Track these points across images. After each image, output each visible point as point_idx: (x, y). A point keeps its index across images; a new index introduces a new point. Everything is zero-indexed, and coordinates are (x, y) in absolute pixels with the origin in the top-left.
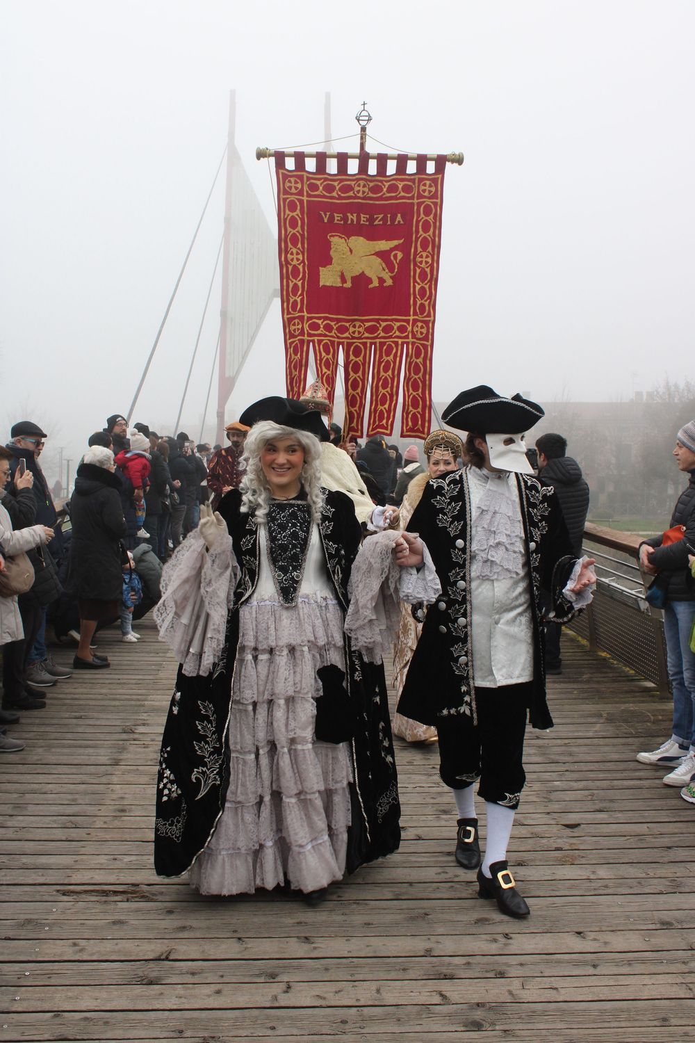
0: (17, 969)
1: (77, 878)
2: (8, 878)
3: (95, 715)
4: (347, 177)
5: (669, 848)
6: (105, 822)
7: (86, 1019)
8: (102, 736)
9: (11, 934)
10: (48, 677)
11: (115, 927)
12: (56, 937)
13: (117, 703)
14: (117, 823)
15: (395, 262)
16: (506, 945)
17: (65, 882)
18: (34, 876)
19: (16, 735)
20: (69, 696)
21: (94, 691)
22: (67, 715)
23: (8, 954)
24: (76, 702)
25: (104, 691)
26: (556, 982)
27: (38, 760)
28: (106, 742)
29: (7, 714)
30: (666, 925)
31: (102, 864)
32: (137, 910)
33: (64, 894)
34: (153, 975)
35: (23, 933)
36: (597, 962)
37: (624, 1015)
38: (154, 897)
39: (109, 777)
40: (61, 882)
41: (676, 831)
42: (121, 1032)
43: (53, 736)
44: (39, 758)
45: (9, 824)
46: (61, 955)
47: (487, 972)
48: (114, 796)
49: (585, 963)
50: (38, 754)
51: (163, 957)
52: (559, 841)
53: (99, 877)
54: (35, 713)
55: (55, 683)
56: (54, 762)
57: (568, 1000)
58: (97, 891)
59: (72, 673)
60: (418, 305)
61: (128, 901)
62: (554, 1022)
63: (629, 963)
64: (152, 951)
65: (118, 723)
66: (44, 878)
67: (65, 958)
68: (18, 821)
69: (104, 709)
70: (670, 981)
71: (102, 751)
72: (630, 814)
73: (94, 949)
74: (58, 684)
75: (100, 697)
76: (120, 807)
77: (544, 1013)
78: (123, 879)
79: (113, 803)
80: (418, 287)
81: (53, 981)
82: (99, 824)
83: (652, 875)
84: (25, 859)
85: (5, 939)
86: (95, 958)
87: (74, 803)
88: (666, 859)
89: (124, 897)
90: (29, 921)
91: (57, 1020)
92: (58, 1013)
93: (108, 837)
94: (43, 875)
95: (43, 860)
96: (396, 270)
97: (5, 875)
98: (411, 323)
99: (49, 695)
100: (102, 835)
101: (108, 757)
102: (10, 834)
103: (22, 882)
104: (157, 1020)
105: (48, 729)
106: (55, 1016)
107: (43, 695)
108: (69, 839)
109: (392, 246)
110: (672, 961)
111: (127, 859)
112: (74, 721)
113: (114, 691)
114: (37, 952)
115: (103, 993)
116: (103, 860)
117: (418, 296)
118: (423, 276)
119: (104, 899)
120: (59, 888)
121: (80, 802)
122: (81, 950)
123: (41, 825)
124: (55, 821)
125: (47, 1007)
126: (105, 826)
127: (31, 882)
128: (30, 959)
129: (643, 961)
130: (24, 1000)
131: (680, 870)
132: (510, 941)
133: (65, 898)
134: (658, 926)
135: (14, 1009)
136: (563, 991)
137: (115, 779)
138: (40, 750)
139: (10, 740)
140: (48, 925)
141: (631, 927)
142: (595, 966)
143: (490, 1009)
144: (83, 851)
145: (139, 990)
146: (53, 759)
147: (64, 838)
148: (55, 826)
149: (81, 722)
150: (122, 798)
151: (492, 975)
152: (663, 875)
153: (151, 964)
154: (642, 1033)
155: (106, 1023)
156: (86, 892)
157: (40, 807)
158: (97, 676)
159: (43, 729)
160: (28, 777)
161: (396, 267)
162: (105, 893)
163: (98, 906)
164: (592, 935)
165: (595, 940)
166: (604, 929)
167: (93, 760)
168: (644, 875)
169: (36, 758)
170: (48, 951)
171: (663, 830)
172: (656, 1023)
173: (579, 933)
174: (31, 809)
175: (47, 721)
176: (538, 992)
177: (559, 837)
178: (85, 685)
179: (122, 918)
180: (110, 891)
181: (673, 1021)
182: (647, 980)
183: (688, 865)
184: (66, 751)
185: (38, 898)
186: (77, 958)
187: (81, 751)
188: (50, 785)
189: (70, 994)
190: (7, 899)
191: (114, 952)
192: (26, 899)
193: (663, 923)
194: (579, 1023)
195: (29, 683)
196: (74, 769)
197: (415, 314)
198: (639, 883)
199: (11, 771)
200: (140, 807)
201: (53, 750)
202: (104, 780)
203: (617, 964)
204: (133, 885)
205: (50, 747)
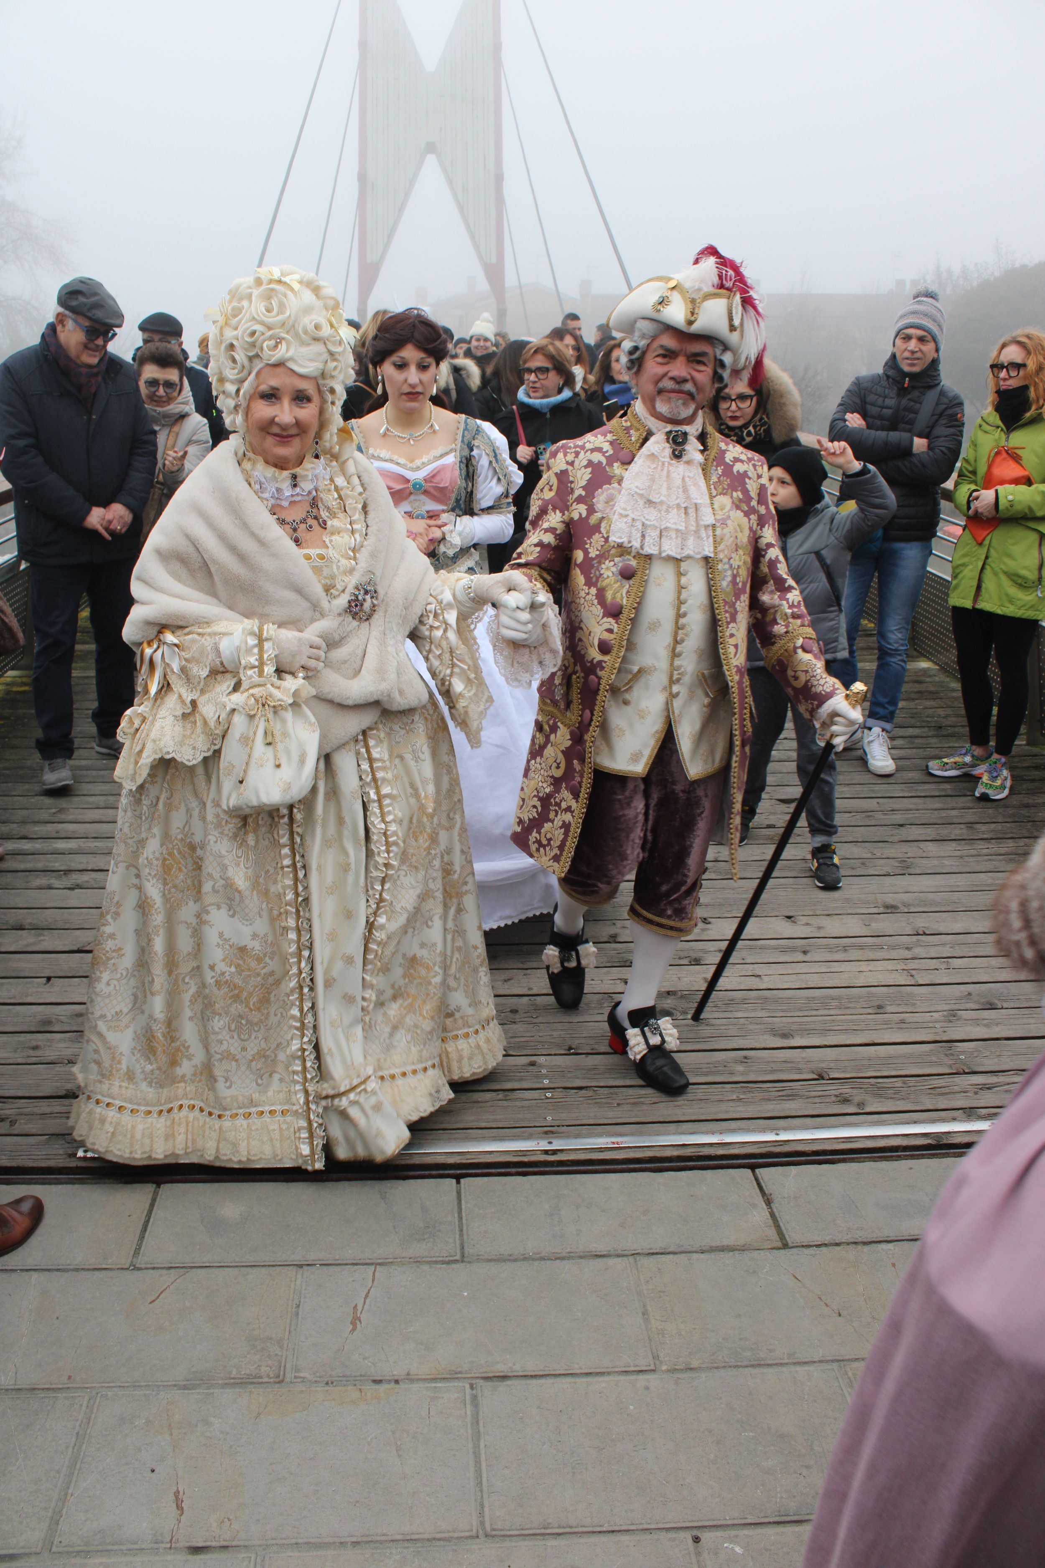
5: (901, 825)
16: (703, 930)
26: (758, 969)
30: (891, 909)
36: (808, 948)
37: (835, 1003)
41: (911, 807)
47: (680, 958)
49: (794, 949)
52: (772, 817)
62: (754, 1010)
63: (845, 949)
70: (890, 968)
72: (858, 788)
77: (744, 1001)
83: (878, 855)
88: (896, 839)
110: (893, 948)
129: (861, 947)
131: (911, 850)
132: (709, 926)
134: (881, 910)
136: (766, 979)
141: (850, 911)
142: (805, 952)
143: (682, 997)
151: (686, 962)
152: (891, 855)
154: (852, 1021)
164: (804, 920)
165: (807, 924)
166: (818, 913)
168: (869, 855)
171: (895, 806)
172: (870, 1011)
173: (789, 917)
176: (738, 979)
177: (771, 814)
181: (889, 1009)
182: (863, 966)
183: (922, 845)
193: (887, 907)
194: (783, 1011)
198: (863, 864)
203: (830, 949)
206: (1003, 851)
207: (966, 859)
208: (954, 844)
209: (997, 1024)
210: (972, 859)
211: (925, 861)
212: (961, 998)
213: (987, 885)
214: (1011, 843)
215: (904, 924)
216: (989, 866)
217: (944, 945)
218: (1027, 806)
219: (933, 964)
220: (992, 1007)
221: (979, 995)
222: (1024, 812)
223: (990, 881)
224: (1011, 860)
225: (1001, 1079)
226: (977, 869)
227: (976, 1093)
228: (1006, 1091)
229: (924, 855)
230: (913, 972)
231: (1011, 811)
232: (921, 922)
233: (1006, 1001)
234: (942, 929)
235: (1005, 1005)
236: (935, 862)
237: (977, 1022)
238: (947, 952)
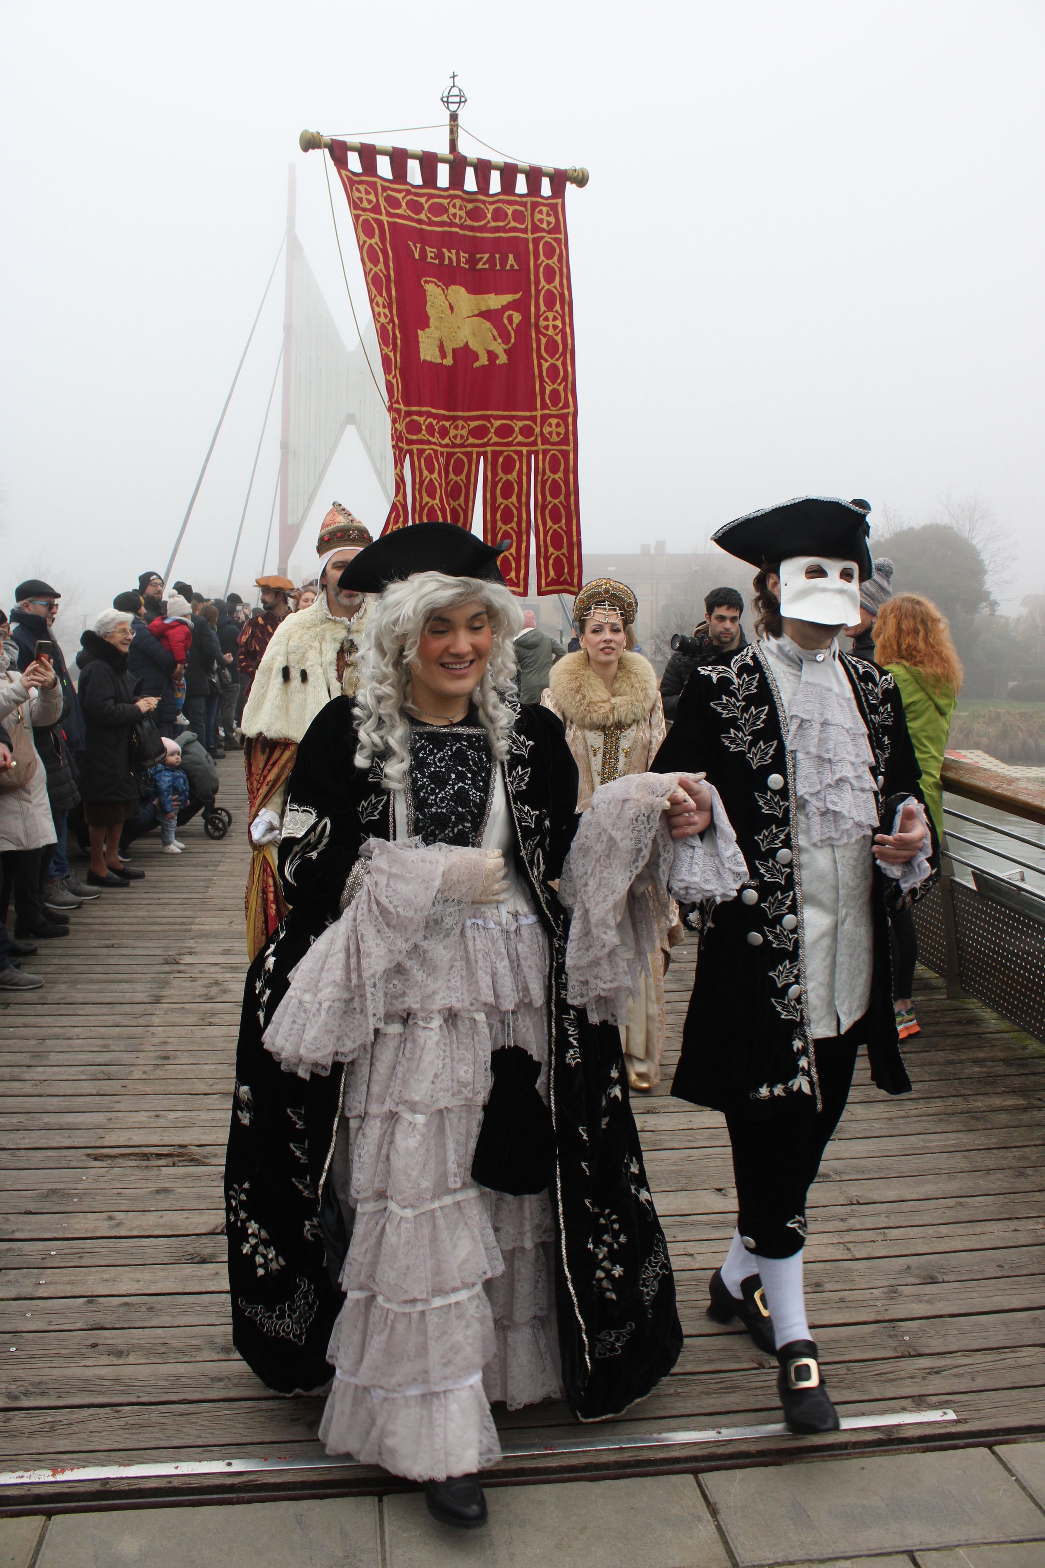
0: (40, 1248)
1: (111, 1139)
2: (27, 1141)
3: (130, 942)
4: (437, 192)
6: (144, 1072)
7: (126, 1304)
8: (139, 969)
9: (32, 1207)
10: (70, 897)
11: (159, 1197)
12: (87, 1210)
13: (157, 928)
14: (159, 1073)
15: (509, 327)
17: (97, 1145)
18: (58, 1138)
19: (33, 969)
20: (98, 921)
21: (128, 914)
22: (96, 943)
23: (30, 1231)
24: (107, 928)
25: (140, 914)
26: (690, 1248)
27: (61, 999)
28: (144, 976)
29: (22, 944)
31: (141, 1122)
32: (187, 1176)
33: (96, 1159)
34: (206, 1252)
35: (47, 1206)
38: (206, 1160)
39: (149, 1017)
40: (92, 1145)
42: (168, 1318)
43: (78, 970)
44: (62, 996)
45: (27, 1076)
46: (93, 1231)
48: (155, 1041)
49: (726, 1224)
50: (61, 991)
51: (219, 1230)
53: (138, 1138)
54: (56, 942)
55: (80, 905)
56: (82, 1000)
57: (705, 1267)
58: (136, 1154)
59: (101, 893)
60: (548, 392)
61: (174, 1165)
62: (688, 1293)
64: (204, 1223)
65: (158, 952)
66: (71, 1140)
67: (99, 1234)
68: (39, 1073)
69: (142, 935)
70: (825, 1241)
71: (139, 987)
73: (134, 1223)
74: (84, 906)
75: (135, 921)
76: (163, 1054)
78: (167, 1140)
79: (153, 1048)
80: (545, 365)
81: (84, 1262)
82: (137, 1074)
84: (47, 1119)
85: (26, 1213)
86: (135, 1233)
87: (106, 1049)
89: (169, 1161)
90: (54, 1191)
91: (92, 1307)
92: (91, 1298)
93: (148, 1090)
94: (69, 1137)
95: (70, 1119)
96: (513, 341)
97: (24, 1138)
98: (539, 420)
99: (73, 920)
100: (141, 1087)
101: (146, 994)
102: (28, 1088)
103: (45, 1145)
104: (212, 1304)
105: (73, 961)
106: (89, 1302)
107: (65, 920)
108: (101, 1093)
109: (505, 303)
110: (827, 1219)
111: (172, 1115)
112: (105, 951)
113: (153, 914)
114: (64, 1228)
115: (146, 1274)
116: (142, 1117)
117: (547, 380)
118: (552, 347)
119: (145, 1163)
120: (89, 1151)
121: (113, 1048)
122: (119, 1225)
123: (66, 1077)
124: (82, 1072)
125: (78, 1291)
126: (144, 1077)
127: (55, 1145)
128: (57, 1236)
130: (51, 1283)
133: (97, 1164)
135: (38, 1295)
136: (699, 1257)
137: (156, 1020)
138: (63, 987)
139: (26, 975)
140: (77, 1195)
144: (118, 1107)
145: (189, 1269)
146: (79, 997)
147: (94, 1092)
148: (84, 1077)
149: (112, 951)
150: (165, 1043)
153: (204, 1240)
155: (151, 1309)
156: (122, 1155)
157: (65, 1056)
158: (133, 896)
159: (65, 961)
160: (50, 1019)
161: (513, 335)
162: (146, 1157)
163: (138, 1172)
167: (128, 997)
169: (57, 996)
170: (78, 1226)
173: (719, 1190)
174: (54, 1058)
175: (71, 951)
178: (117, 907)
179: (167, 1185)
180: (152, 1154)
181: (828, 1287)
184: (96, 987)
185: (64, 1164)
186: (113, 1233)
187: (114, 986)
188: (76, 1029)
189: (106, 1276)
190: (26, 1166)
191: (158, 1226)
192: (49, 1166)
195: (48, 905)
196: (105, 1009)
197: (544, 406)
199: (28, 1012)
200: (187, 1054)
201: (79, 986)
202: (142, 1021)
204: (180, 1146)
205: (75, 982)
206: (931, 1111)
207: (896, 1121)
208: (882, 1106)
209: (939, 1300)
210: (901, 1121)
211: (854, 1125)
212: (900, 1272)
213: (919, 1148)
214: (939, 1103)
215: (837, 1193)
216: (919, 1128)
217: (878, 1214)
218: (952, 1063)
219: (870, 1235)
220: (933, 1281)
221: (918, 1268)
222: (950, 1069)
223: (921, 1144)
224: (940, 1120)
225: (948, 1361)
226: (908, 1131)
227: (924, 1378)
228: (956, 1375)
229: (853, 1118)
230: (849, 1245)
231: (937, 1069)
232: (854, 1191)
233: (946, 1273)
234: (876, 1198)
235: (946, 1278)
236: (864, 1125)
237: (919, 1298)
238: (883, 1222)
